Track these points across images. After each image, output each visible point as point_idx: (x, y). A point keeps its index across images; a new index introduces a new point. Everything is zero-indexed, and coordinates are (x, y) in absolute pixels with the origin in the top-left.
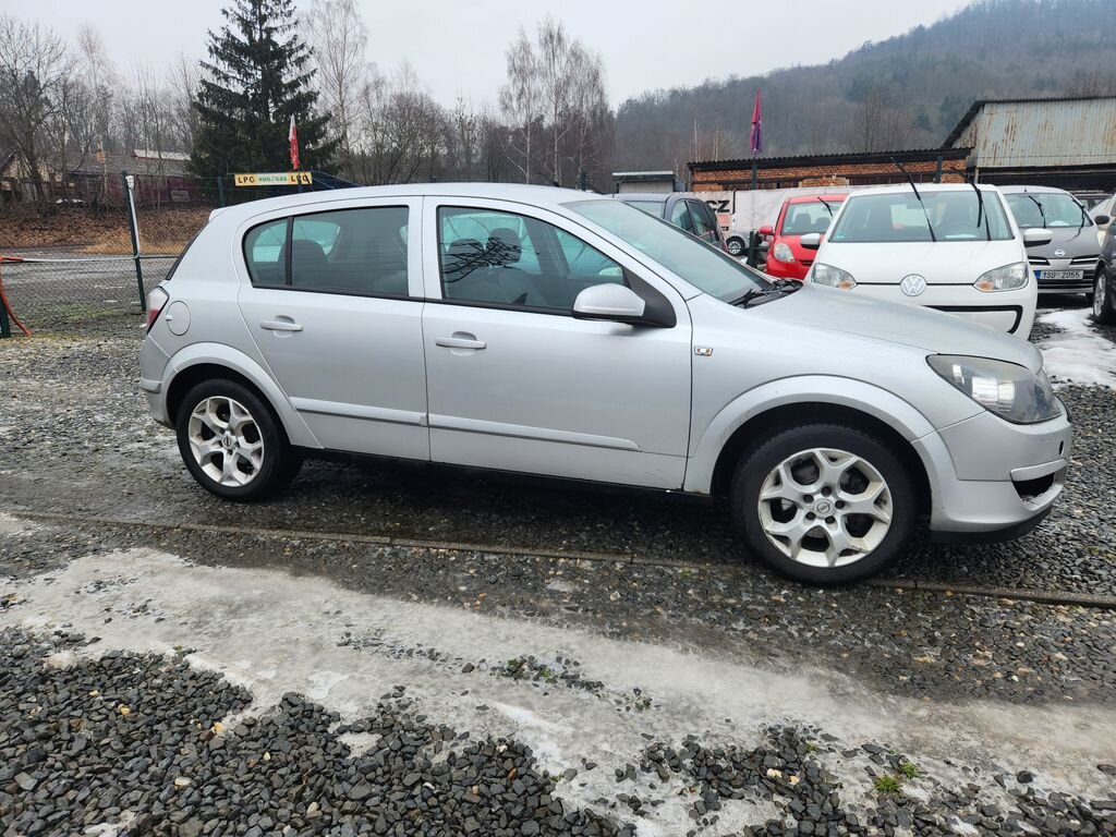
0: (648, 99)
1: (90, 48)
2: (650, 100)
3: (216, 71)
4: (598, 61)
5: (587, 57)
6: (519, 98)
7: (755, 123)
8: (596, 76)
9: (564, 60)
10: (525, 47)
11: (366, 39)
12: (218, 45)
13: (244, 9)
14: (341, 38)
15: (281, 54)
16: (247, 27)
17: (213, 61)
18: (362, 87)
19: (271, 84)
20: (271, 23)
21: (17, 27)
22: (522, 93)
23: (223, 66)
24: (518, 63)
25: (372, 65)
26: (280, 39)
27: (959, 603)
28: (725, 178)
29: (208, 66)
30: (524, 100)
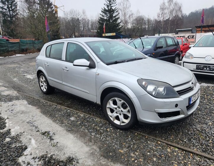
0: (196, 12)
1: (84, 13)
2: (197, 12)
3: (102, 15)
4: (181, 4)
5: (178, 4)
6: (161, 15)
7: (202, 17)
8: (180, 8)
9: (173, 5)
10: (164, 4)
11: (130, 6)
12: (103, 11)
13: (108, 3)
14: (126, 6)
15: (113, 11)
16: (108, 6)
17: (102, 13)
18: (129, 15)
19: (111, 17)
20: (112, 5)
21: (74, 10)
22: (162, 13)
23: (103, 14)
24: (162, 7)
25: (131, 11)
26: (113, 8)
27: (146, 140)
28: (205, 29)
29: (101, 14)
30: (163, 15)
